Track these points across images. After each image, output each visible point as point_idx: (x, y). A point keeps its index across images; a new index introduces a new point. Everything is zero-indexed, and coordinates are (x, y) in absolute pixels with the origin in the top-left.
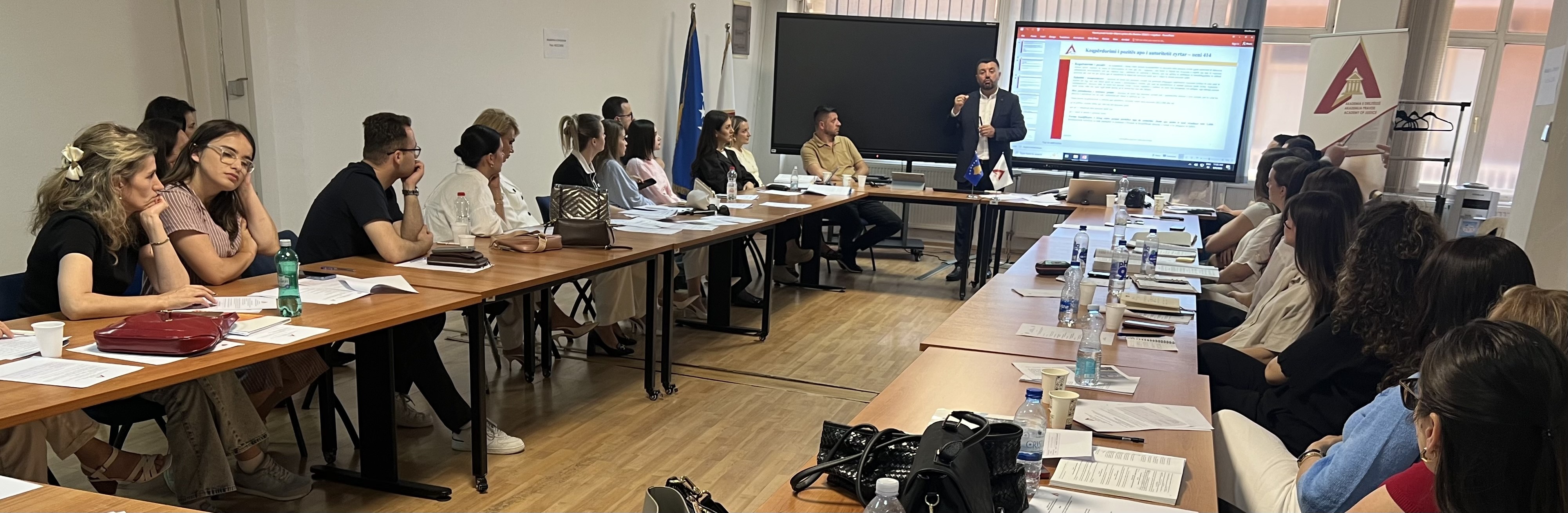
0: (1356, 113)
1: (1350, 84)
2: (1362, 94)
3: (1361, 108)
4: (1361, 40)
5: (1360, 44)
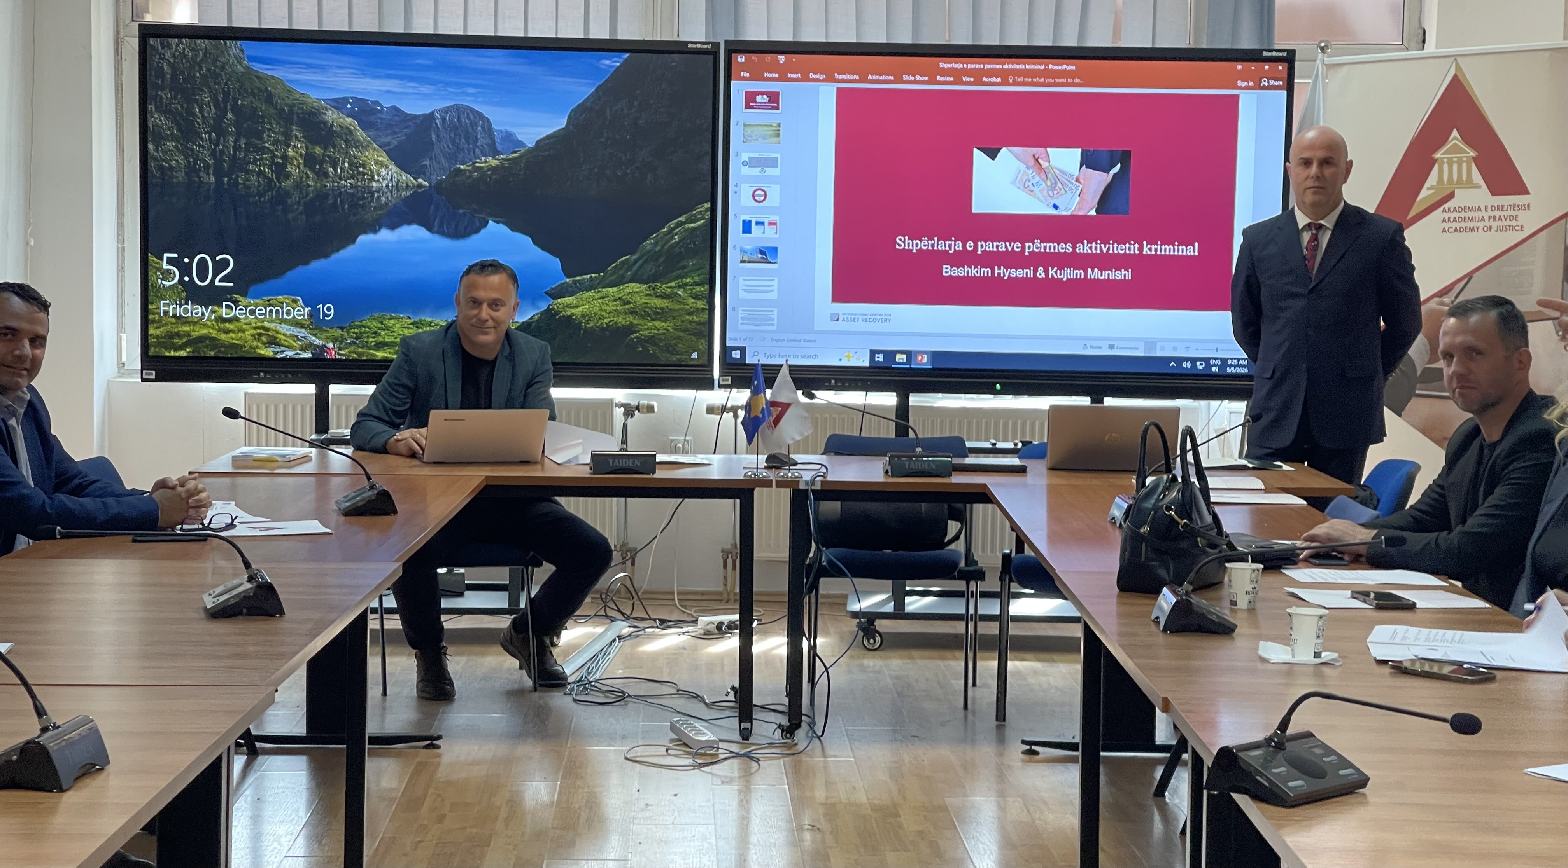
0: (1472, 230)
1: (1446, 167)
2: (1479, 187)
3: (1483, 219)
4: (1458, 67)
5: (1455, 77)
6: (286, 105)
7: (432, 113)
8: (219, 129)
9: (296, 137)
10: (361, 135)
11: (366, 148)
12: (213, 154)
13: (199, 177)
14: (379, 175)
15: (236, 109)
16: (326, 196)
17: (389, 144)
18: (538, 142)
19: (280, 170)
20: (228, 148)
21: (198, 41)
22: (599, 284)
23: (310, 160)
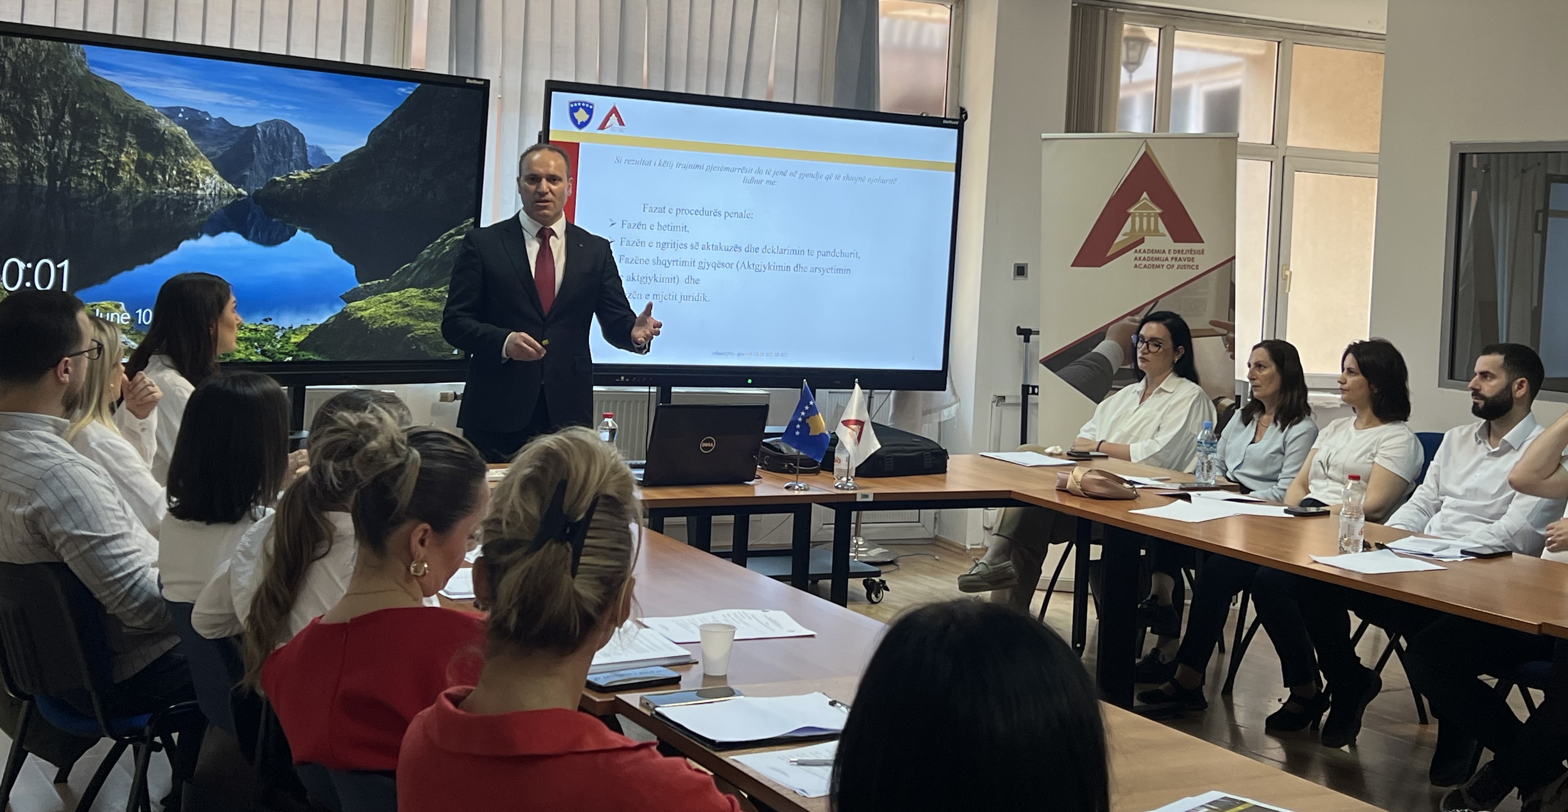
0: (1158, 267)
2: (1165, 235)
3: (1167, 259)
4: (1147, 147)
5: (1145, 153)
6: (123, 111)
7: (255, 126)
8: (55, 131)
9: (130, 143)
10: (190, 143)
11: (193, 157)
12: (48, 157)
13: (33, 180)
14: (204, 183)
15: (74, 113)
16: (154, 202)
17: (215, 154)
18: (343, 158)
19: (112, 175)
20: (63, 151)
21: (42, 42)
22: (385, 288)
23: (141, 166)
